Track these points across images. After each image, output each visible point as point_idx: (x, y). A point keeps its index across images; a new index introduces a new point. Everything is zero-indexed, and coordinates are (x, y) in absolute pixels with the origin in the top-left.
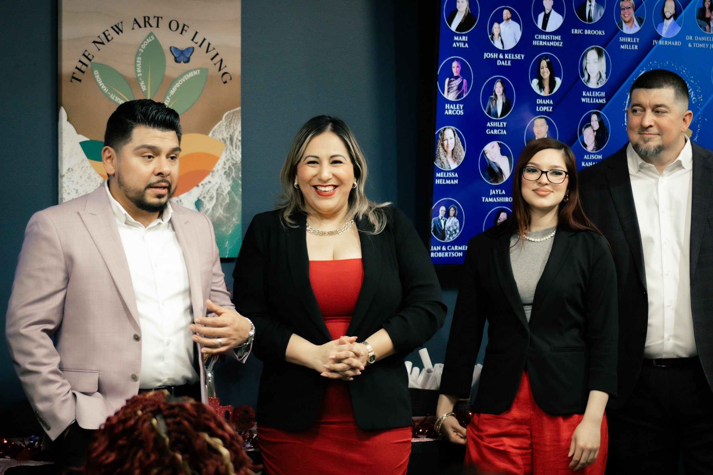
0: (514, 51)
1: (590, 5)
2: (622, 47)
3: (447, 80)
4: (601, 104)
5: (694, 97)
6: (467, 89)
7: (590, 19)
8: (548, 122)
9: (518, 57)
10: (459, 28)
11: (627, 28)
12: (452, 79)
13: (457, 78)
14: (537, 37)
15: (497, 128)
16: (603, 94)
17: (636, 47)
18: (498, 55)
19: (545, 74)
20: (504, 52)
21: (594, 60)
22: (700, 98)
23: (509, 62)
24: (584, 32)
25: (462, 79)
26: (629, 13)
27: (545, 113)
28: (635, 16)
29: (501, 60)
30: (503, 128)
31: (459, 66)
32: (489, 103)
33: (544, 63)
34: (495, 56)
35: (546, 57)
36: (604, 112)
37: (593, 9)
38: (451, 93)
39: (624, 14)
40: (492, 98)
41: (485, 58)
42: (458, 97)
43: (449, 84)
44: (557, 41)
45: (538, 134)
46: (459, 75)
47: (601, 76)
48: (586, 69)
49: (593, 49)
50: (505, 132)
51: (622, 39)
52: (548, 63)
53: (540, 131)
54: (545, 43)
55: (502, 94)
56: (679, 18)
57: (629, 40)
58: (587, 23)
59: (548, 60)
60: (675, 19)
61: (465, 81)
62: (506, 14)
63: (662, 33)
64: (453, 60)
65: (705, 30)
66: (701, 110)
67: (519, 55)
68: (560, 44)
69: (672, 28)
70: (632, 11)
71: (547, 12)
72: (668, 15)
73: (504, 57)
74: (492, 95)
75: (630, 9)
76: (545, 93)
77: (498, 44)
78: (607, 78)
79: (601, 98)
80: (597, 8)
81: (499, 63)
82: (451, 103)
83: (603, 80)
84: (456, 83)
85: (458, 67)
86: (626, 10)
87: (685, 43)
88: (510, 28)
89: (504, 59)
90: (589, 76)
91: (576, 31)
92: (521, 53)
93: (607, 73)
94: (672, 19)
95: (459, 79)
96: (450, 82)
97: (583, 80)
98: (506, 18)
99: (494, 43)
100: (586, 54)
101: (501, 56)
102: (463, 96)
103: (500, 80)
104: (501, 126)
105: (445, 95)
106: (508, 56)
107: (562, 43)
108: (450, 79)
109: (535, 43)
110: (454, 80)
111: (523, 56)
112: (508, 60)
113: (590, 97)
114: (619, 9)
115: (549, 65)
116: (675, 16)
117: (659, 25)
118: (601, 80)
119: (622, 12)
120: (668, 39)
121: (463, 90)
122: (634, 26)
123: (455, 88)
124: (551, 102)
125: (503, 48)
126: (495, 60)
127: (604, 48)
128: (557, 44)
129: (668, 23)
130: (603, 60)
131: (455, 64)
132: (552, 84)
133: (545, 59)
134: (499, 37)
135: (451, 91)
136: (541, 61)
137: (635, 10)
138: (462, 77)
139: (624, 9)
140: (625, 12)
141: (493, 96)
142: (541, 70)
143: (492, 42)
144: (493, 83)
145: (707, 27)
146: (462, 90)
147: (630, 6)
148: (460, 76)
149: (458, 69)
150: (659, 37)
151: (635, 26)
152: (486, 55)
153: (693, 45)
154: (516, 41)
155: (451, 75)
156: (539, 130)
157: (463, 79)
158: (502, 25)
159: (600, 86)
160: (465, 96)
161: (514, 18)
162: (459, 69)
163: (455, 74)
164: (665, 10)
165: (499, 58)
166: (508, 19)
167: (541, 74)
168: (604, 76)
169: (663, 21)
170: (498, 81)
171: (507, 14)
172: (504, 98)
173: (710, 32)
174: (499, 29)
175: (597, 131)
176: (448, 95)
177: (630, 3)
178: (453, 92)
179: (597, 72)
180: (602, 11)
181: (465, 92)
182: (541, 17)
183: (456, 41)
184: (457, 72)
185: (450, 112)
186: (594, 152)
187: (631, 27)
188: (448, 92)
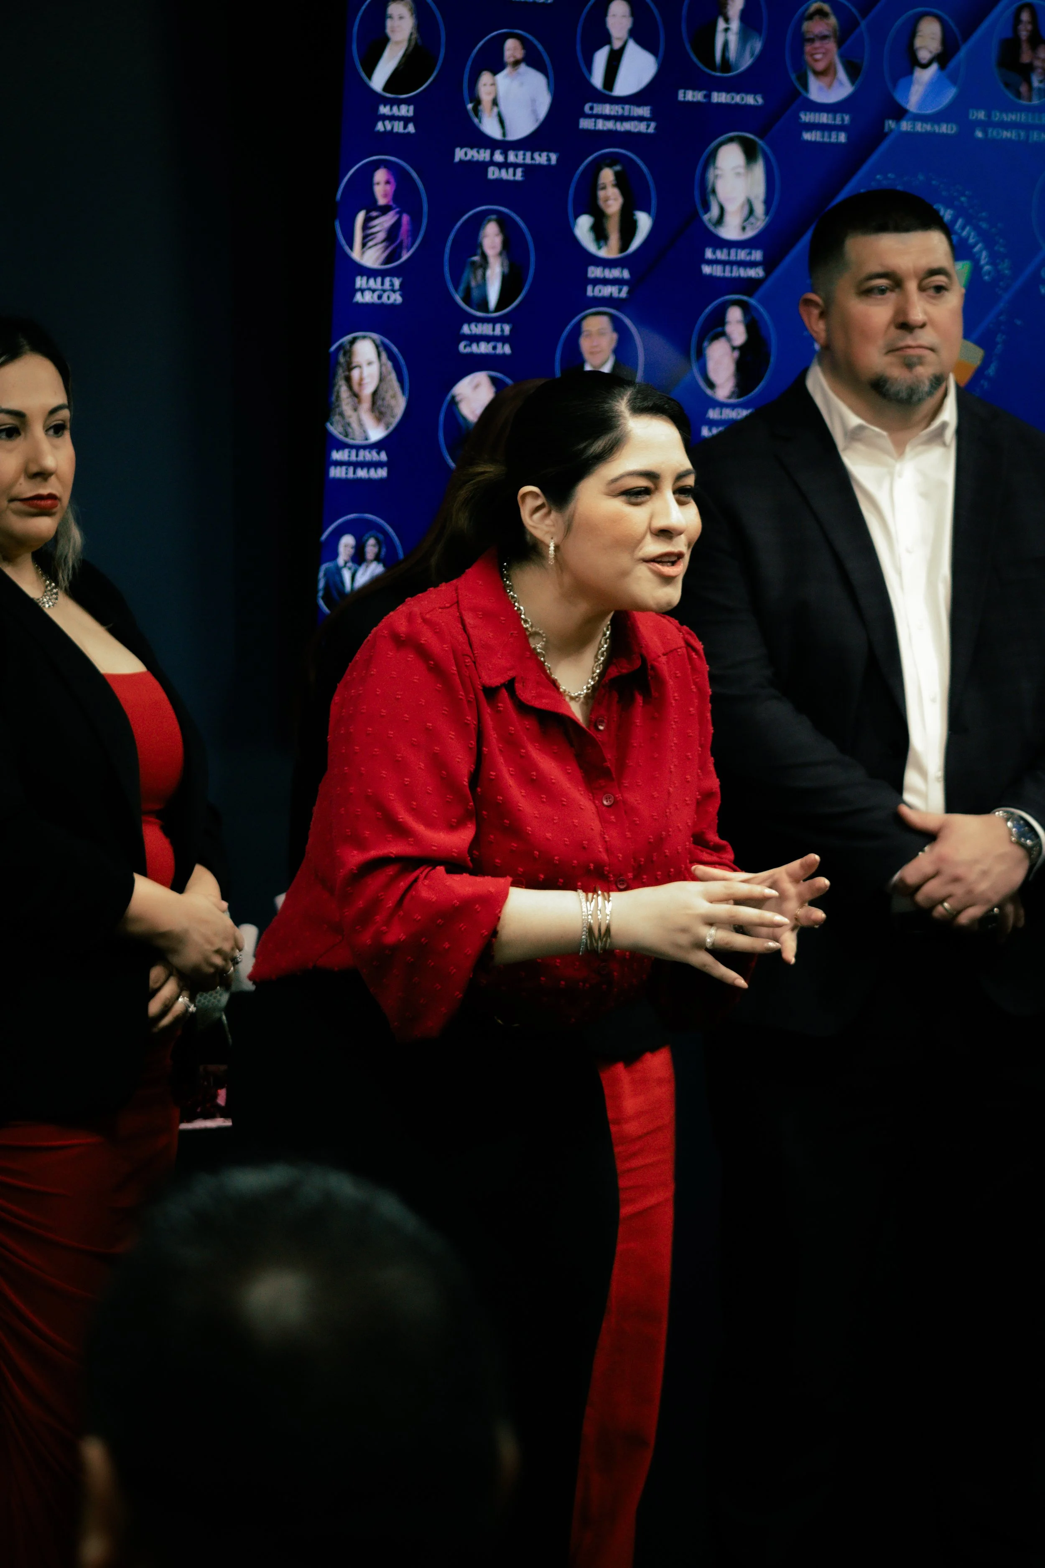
0: (528, 143)
1: (727, 30)
2: (807, 136)
3: (361, 217)
4: (750, 280)
5: (987, 263)
6: (410, 239)
7: (726, 64)
8: (618, 326)
9: (541, 159)
10: (392, 84)
11: (820, 89)
12: (374, 214)
13: (384, 210)
14: (592, 108)
15: (487, 339)
16: (757, 255)
17: (842, 138)
18: (492, 155)
19: (610, 202)
20: (505, 146)
21: (734, 168)
22: (1005, 267)
23: (519, 171)
24: (708, 96)
25: (398, 213)
26: (823, 50)
27: (609, 301)
28: (842, 56)
29: (500, 166)
30: (502, 339)
31: (392, 180)
32: (467, 274)
33: (607, 175)
34: (483, 155)
35: (610, 161)
36: (760, 301)
37: (733, 39)
38: (370, 247)
39: (814, 52)
40: (473, 263)
41: (457, 159)
42: (387, 261)
43: (365, 227)
44: (641, 119)
45: (592, 353)
46: (391, 203)
47: (751, 212)
48: (714, 191)
49: (731, 140)
50: (507, 349)
51: (806, 117)
52: (617, 175)
53: (596, 346)
54: (610, 125)
55: (501, 254)
56: (953, 64)
57: (824, 118)
58: (718, 74)
59: (618, 168)
60: (942, 67)
61: (405, 218)
62: (512, 48)
63: (907, 102)
64: (376, 165)
65: (1018, 95)
66: (1007, 296)
67: (544, 154)
68: (648, 126)
69: (934, 88)
70: (831, 45)
71: (617, 45)
72: (924, 55)
73: (506, 158)
74: (475, 255)
75: (826, 41)
76: (610, 251)
77: (490, 127)
78: (767, 212)
79: (752, 264)
80: (744, 37)
81: (493, 173)
82: (370, 273)
83: (757, 219)
84: (383, 223)
85: (388, 182)
86: (817, 44)
87: (967, 127)
88: (522, 84)
89: (505, 165)
90: (722, 209)
91: (691, 96)
92: (549, 150)
93: (768, 202)
94: (934, 67)
95: (391, 213)
96: (368, 220)
97: (706, 217)
98: (512, 60)
99: (480, 122)
100: (713, 155)
101: (498, 157)
102: (400, 257)
103: (494, 217)
104: (498, 332)
105: (356, 254)
106: (516, 156)
107: (653, 125)
108: (367, 213)
109: (585, 124)
110: (376, 217)
111: (554, 157)
112: (515, 166)
113: (724, 263)
114: (801, 40)
115: (620, 182)
116: (942, 59)
117: (902, 82)
118: (752, 219)
119: (808, 48)
120: (923, 118)
121: (401, 243)
122: (836, 84)
123: (381, 236)
124: (626, 274)
125: (504, 135)
126: (483, 166)
127: (761, 137)
128: (642, 127)
129: (924, 77)
130: (759, 170)
131: (380, 176)
132: (628, 228)
133: (610, 166)
134: (492, 109)
135: (370, 244)
136: (600, 169)
137: (840, 43)
138: (398, 210)
139: (812, 40)
140: (816, 48)
141: (476, 258)
142: (601, 194)
143: (476, 120)
144: (478, 223)
145: (1024, 89)
146: (398, 241)
147: (826, 33)
148: (394, 206)
149: (388, 187)
150: (900, 113)
151: (841, 84)
152: (460, 154)
153: (985, 132)
154: (537, 120)
155: (370, 204)
156: (595, 344)
157: (400, 213)
158: (501, 77)
159: (750, 234)
160: (405, 256)
161: (532, 59)
162: (390, 189)
163: (382, 201)
164: (918, 42)
165: (492, 163)
166: (516, 63)
167: (601, 203)
168: (760, 209)
169: (911, 72)
170: (490, 221)
171: (515, 49)
172: (506, 263)
173: (1030, 99)
174: (493, 87)
175: (742, 349)
176: (363, 253)
177: (827, 24)
178: (376, 245)
179: (741, 199)
180: (757, 45)
181: (405, 244)
182: (601, 58)
183: (384, 118)
184: (385, 195)
185: (368, 298)
186: (733, 401)
187: (830, 85)
188: (364, 245)
